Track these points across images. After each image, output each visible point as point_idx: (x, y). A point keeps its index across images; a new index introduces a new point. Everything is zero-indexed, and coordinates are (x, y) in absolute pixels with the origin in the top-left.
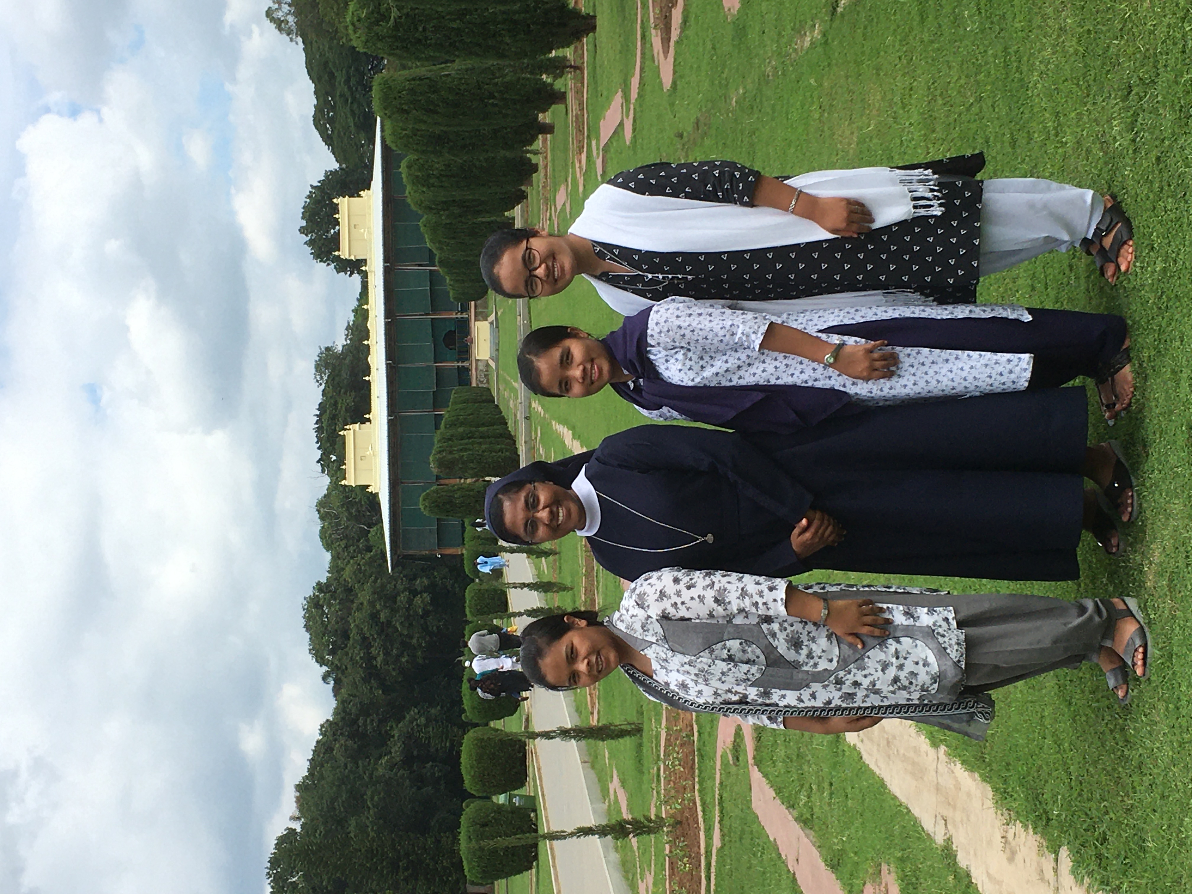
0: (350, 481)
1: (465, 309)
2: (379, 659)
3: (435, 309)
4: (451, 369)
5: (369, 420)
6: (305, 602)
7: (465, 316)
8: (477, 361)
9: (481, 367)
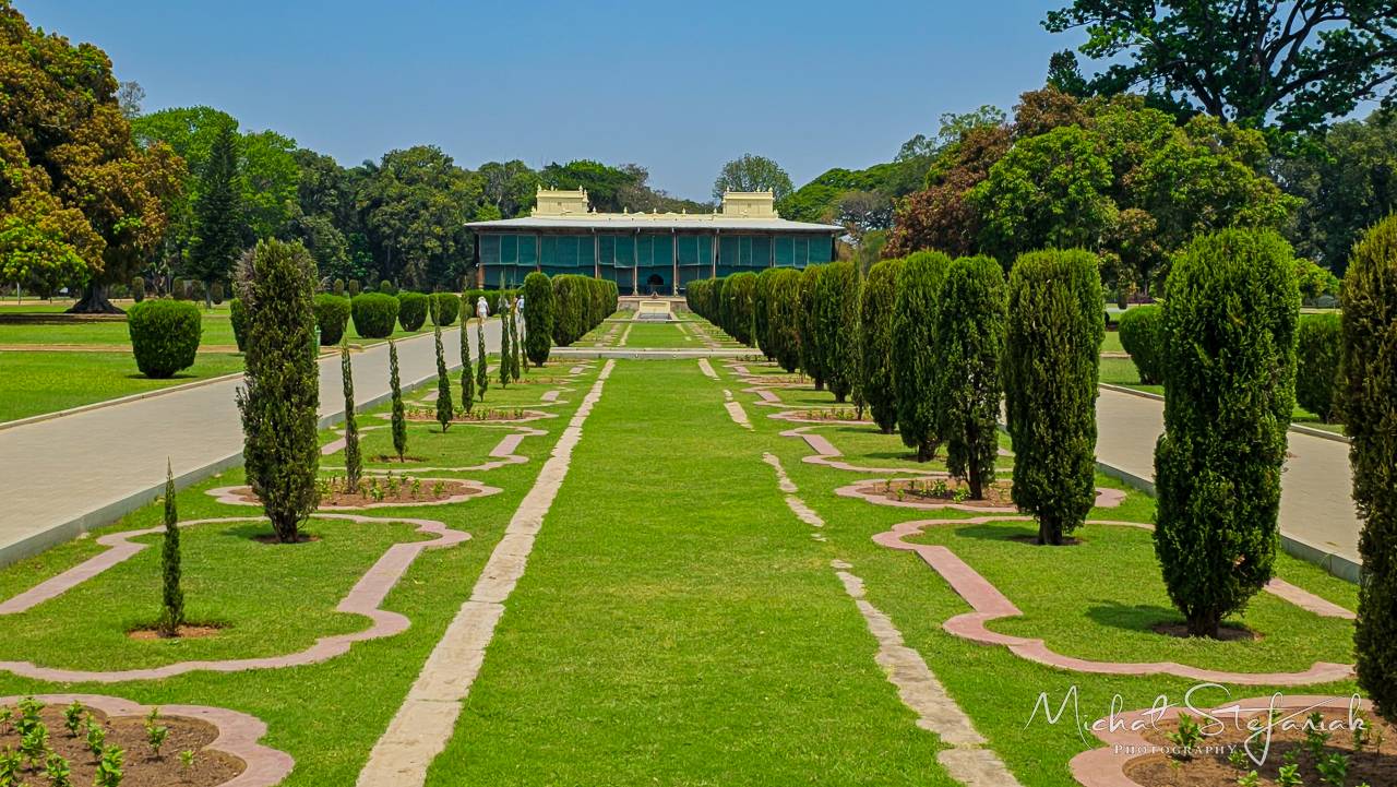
0: (541, 194)
1: (681, 293)
2: (386, 208)
3: (682, 269)
4: (632, 282)
5: (591, 211)
6: (436, 147)
7: (676, 292)
8: (638, 302)
9: (633, 306)
